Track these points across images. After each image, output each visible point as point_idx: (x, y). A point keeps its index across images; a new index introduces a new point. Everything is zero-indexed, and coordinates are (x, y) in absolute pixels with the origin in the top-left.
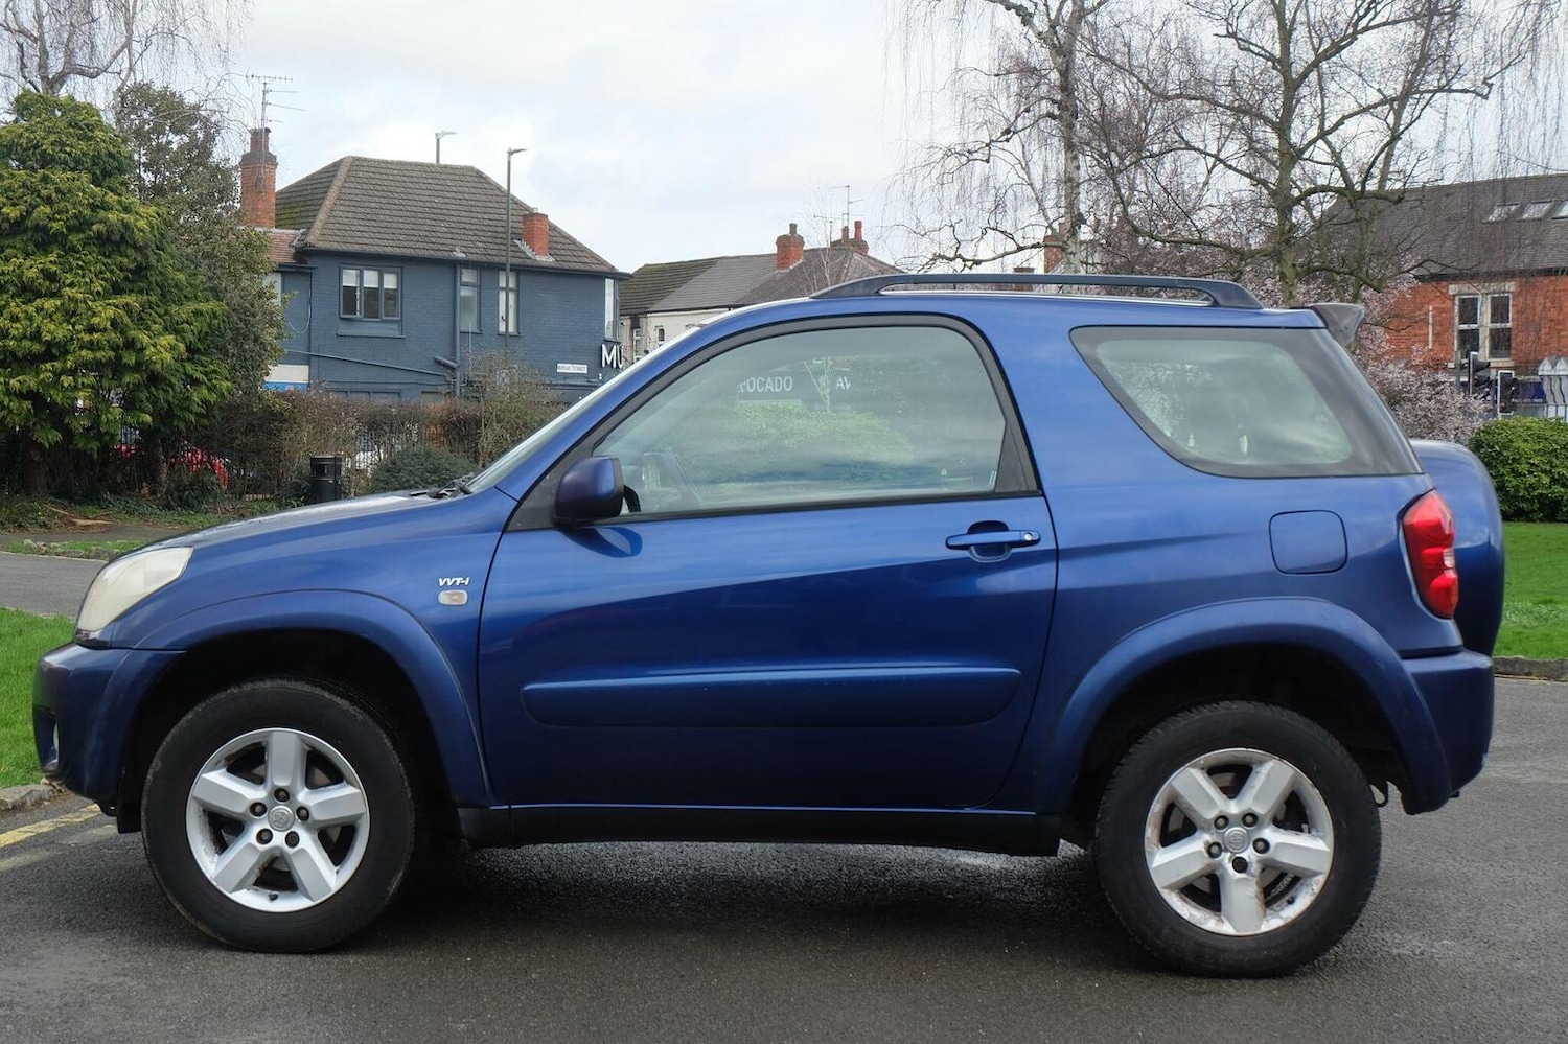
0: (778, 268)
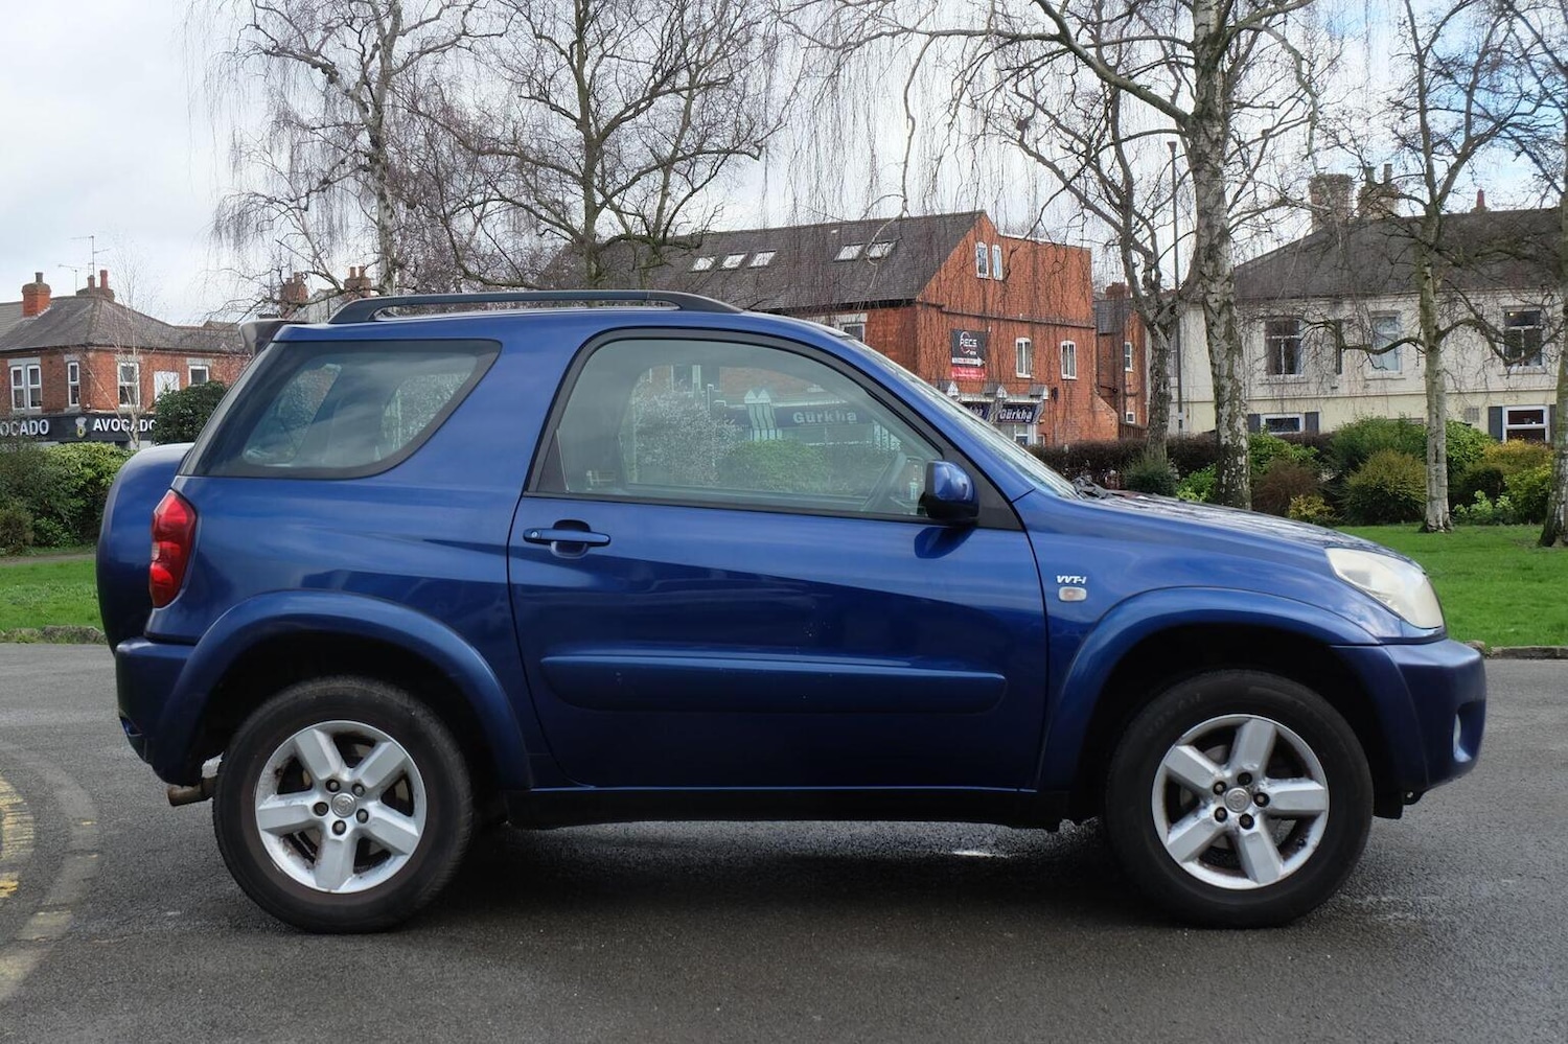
0: (25, 316)
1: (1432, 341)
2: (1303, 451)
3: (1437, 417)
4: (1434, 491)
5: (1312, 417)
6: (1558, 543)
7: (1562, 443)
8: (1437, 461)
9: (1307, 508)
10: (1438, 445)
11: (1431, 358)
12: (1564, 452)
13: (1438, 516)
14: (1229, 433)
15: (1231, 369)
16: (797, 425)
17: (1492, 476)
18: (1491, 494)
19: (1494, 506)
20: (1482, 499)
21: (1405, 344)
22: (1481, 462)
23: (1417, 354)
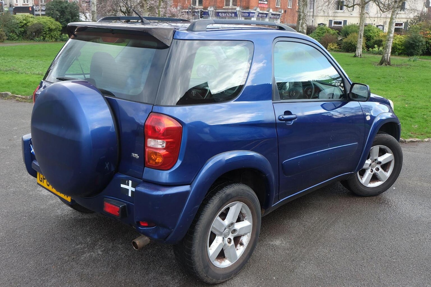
1: (363, 5)
2: (335, 32)
3: (362, 26)
4: (359, 46)
5: (345, 22)
6: (384, 64)
7: (389, 37)
8: (360, 38)
9: (332, 47)
10: (361, 34)
11: (362, 10)
12: (389, 39)
13: (359, 53)
14: (301, 28)
15: (303, 10)
16: (220, 16)
17: (380, 41)
18: (379, 46)
19: (379, 49)
20: (376, 47)
21: (356, 5)
22: (378, 37)
23: (359, 8)
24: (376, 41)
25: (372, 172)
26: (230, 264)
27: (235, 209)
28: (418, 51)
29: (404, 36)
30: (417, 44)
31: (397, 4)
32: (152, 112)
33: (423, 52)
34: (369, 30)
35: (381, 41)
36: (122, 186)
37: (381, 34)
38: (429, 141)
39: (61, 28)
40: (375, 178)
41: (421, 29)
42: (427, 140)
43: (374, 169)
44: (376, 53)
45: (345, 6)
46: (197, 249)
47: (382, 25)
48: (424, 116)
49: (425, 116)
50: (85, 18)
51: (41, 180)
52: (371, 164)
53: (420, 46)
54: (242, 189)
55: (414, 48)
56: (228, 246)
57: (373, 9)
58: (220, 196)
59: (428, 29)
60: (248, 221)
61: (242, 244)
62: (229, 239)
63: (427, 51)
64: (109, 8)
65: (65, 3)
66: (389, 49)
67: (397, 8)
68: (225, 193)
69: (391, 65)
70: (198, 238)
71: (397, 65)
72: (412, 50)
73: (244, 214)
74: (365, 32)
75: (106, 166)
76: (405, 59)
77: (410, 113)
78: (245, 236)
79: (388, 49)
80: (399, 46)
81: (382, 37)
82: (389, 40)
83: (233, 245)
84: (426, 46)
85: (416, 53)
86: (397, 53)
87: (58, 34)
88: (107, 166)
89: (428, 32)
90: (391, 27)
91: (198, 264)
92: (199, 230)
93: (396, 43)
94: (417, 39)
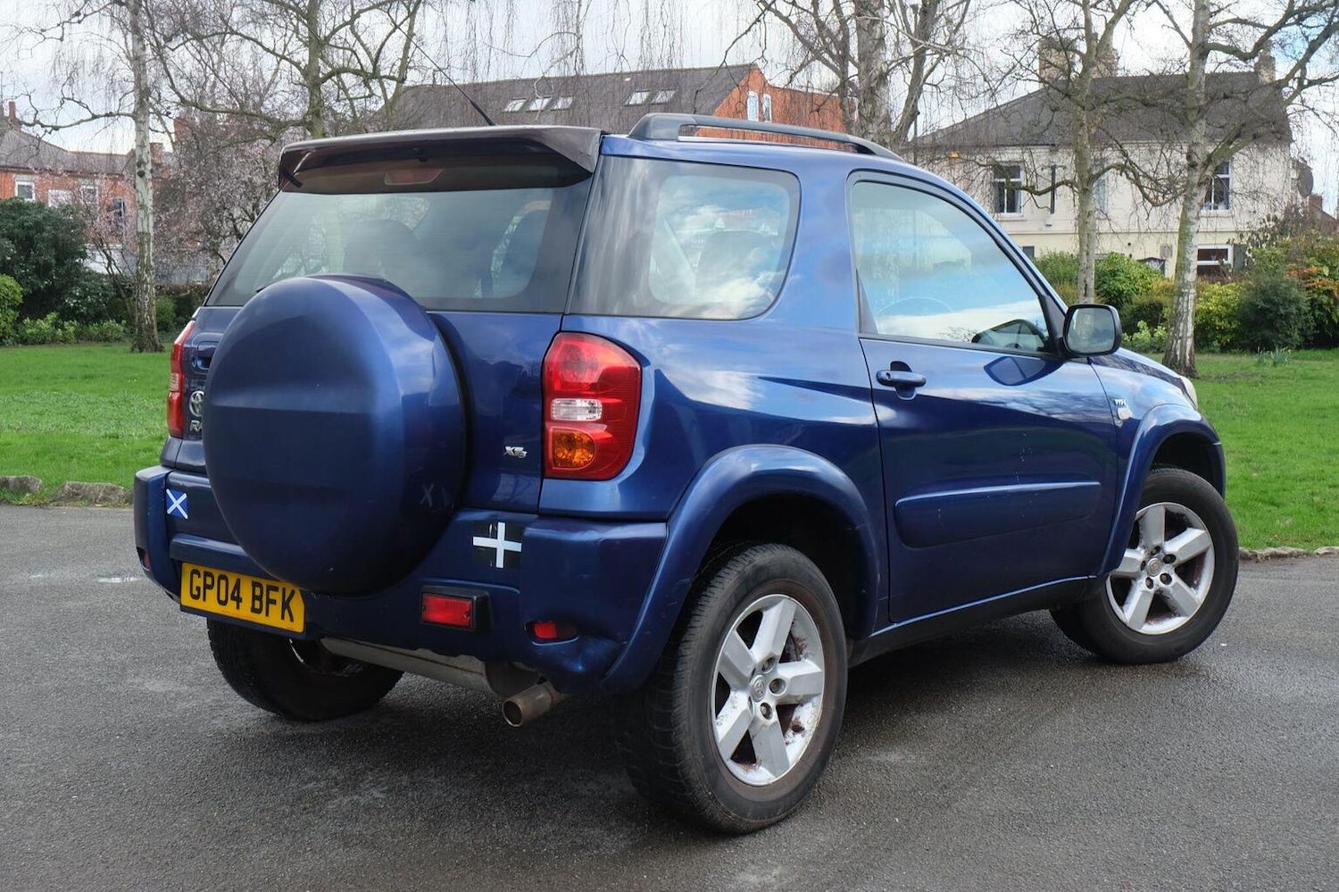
1: (1086, 183)
3: (1088, 254)
7: (1181, 281)
8: (1085, 295)
10: (1088, 280)
11: (1084, 200)
12: (1183, 290)
17: (1155, 308)
18: (1153, 324)
19: (1152, 336)
20: (1143, 329)
21: (1061, 187)
22: (1148, 295)
23: (1072, 195)
24: (1141, 308)
25: (1150, 585)
26: (770, 779)
27: (778, 617)
28: (1287, 336)
29: (1234, 284)
30: (1282, 311)
31: (1198, 173)
32: (560, 331)
33: (1305, 337)
34: (1114, 274)
35: (1158, 307)
36: (479, 541)
37: (1157, 284)
38: (1330, 553)
39: (19, 298)
40: (1160, 607)
41: (1288, 261)
42: (1322, 550)
43: (1156, 579)
44: (1143, 349)
45: (1022, 191)
46: (687, 709)
47: (1158, 257)
48: (1314, 498)
49: (1316, 499)
50: (106, 261)
51: (195, 592)
52: (1144, 564)
53: (1292, 317)
54: (794, 561)
55: (1271, 325)
56: (764, 725)
57: (1119, 195)
58: (740, 569)
59: (1311, 259)
60: (812, 660)
61: (798, 729)
62: (764, 705)
63: (1318, 332)
64: (193, 225)
65: (34, 211)
66: (1186, 323)
67: (1200, 184)
68: (750, 562)
69: (1198, 378)
70: (689, 680)
71: (1218, 377)
72: (1267, 333)
73: (802, 641)
74: (1101, 277)
75: (424, 494)
76: (1246, 361)
77: (1266, 492)
78: (806, 706)
79: (1182, 324)
80: (1221, 319)
81: (1158, 294)
82: (1182, 294)
83: (774, 723)
84: (1313, 315)
85: (1280, 342)
86: (1216, 343)
87: (10, 320)
88: (428, 496)
89: (1314, 269)
90: (1185, 249)
91: (689, 756)
92: (690, 657)
93: (1209, 312)
94: (1279, 292)
